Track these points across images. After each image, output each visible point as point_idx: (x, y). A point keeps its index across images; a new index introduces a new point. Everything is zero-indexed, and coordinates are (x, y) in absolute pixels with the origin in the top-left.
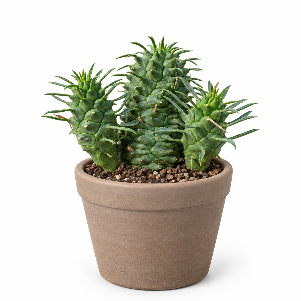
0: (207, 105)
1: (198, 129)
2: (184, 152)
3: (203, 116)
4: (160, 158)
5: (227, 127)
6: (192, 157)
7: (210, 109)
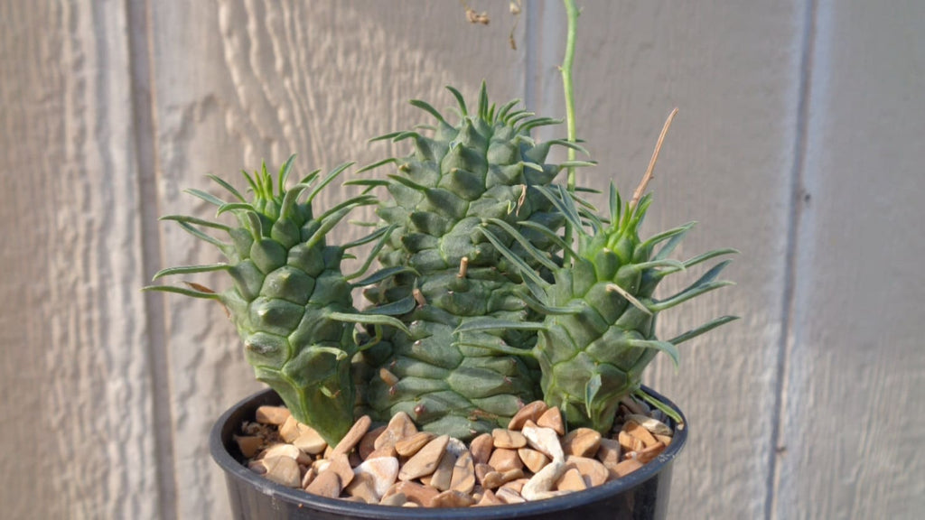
0: (606, 250)
1: (580, 318)
2: (542, 383)
3: (595, 280)
4: (475, 401)
5: (659, 311)
6: (565, 397)
7: (614, 262)
